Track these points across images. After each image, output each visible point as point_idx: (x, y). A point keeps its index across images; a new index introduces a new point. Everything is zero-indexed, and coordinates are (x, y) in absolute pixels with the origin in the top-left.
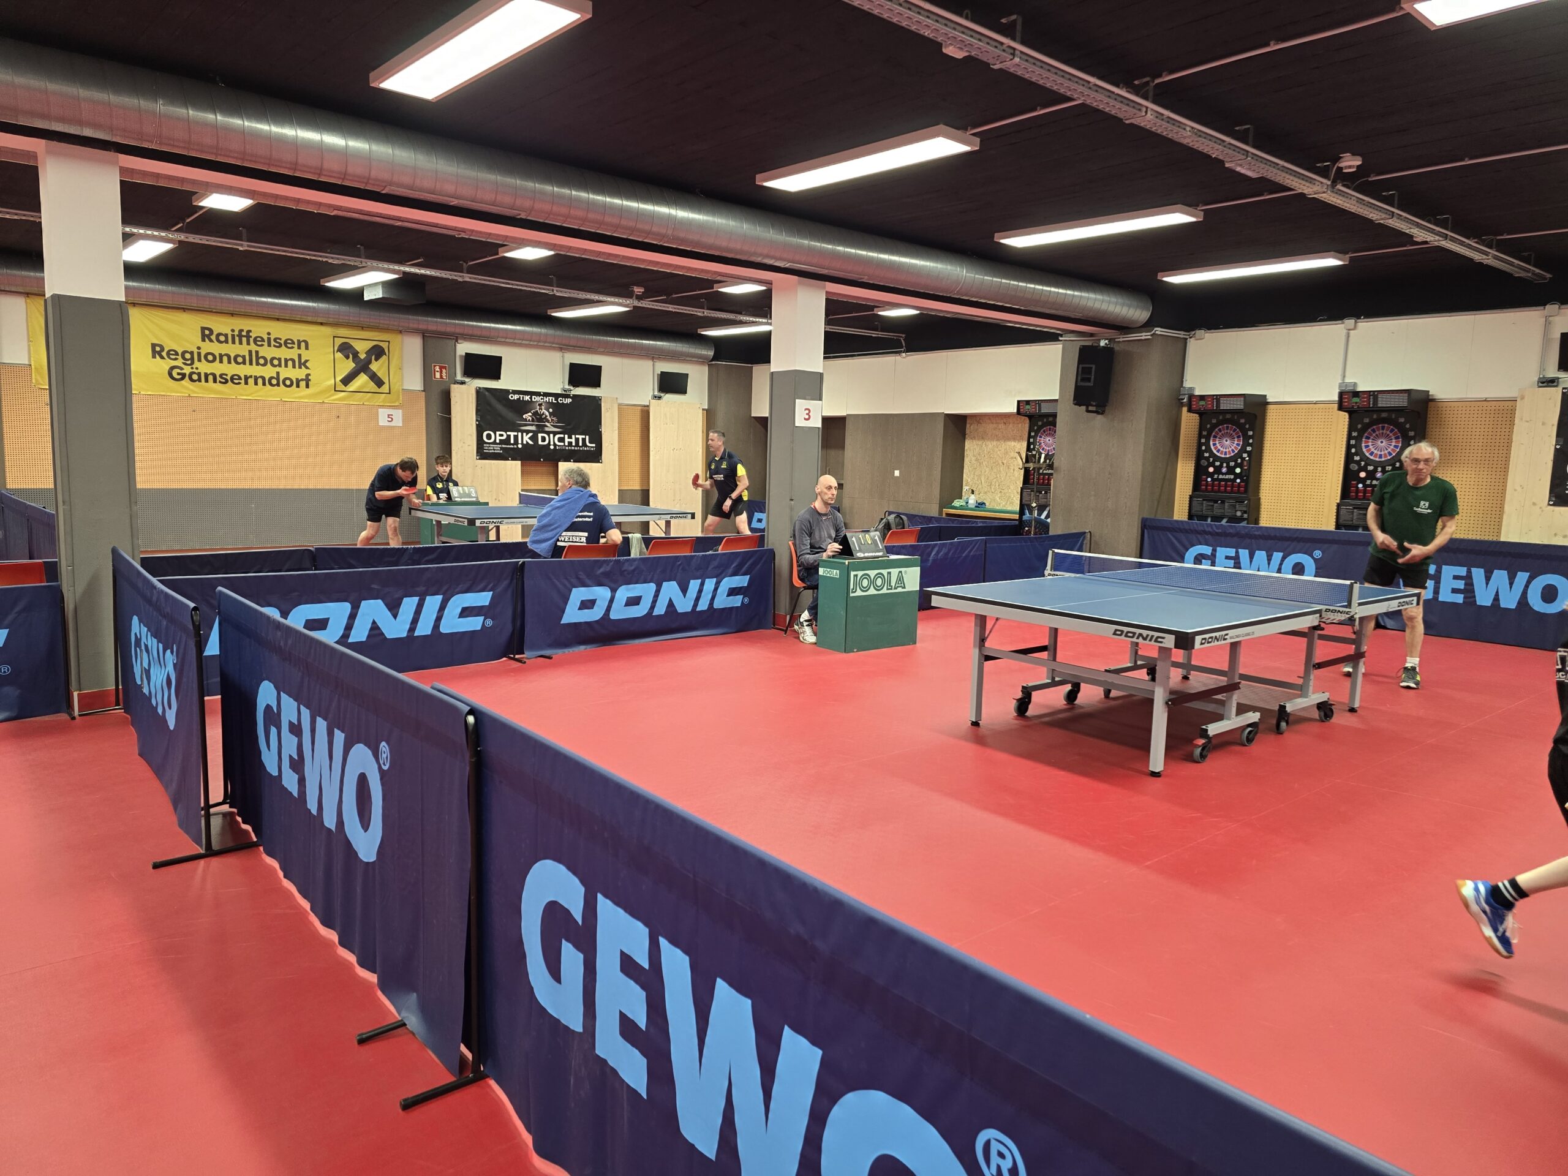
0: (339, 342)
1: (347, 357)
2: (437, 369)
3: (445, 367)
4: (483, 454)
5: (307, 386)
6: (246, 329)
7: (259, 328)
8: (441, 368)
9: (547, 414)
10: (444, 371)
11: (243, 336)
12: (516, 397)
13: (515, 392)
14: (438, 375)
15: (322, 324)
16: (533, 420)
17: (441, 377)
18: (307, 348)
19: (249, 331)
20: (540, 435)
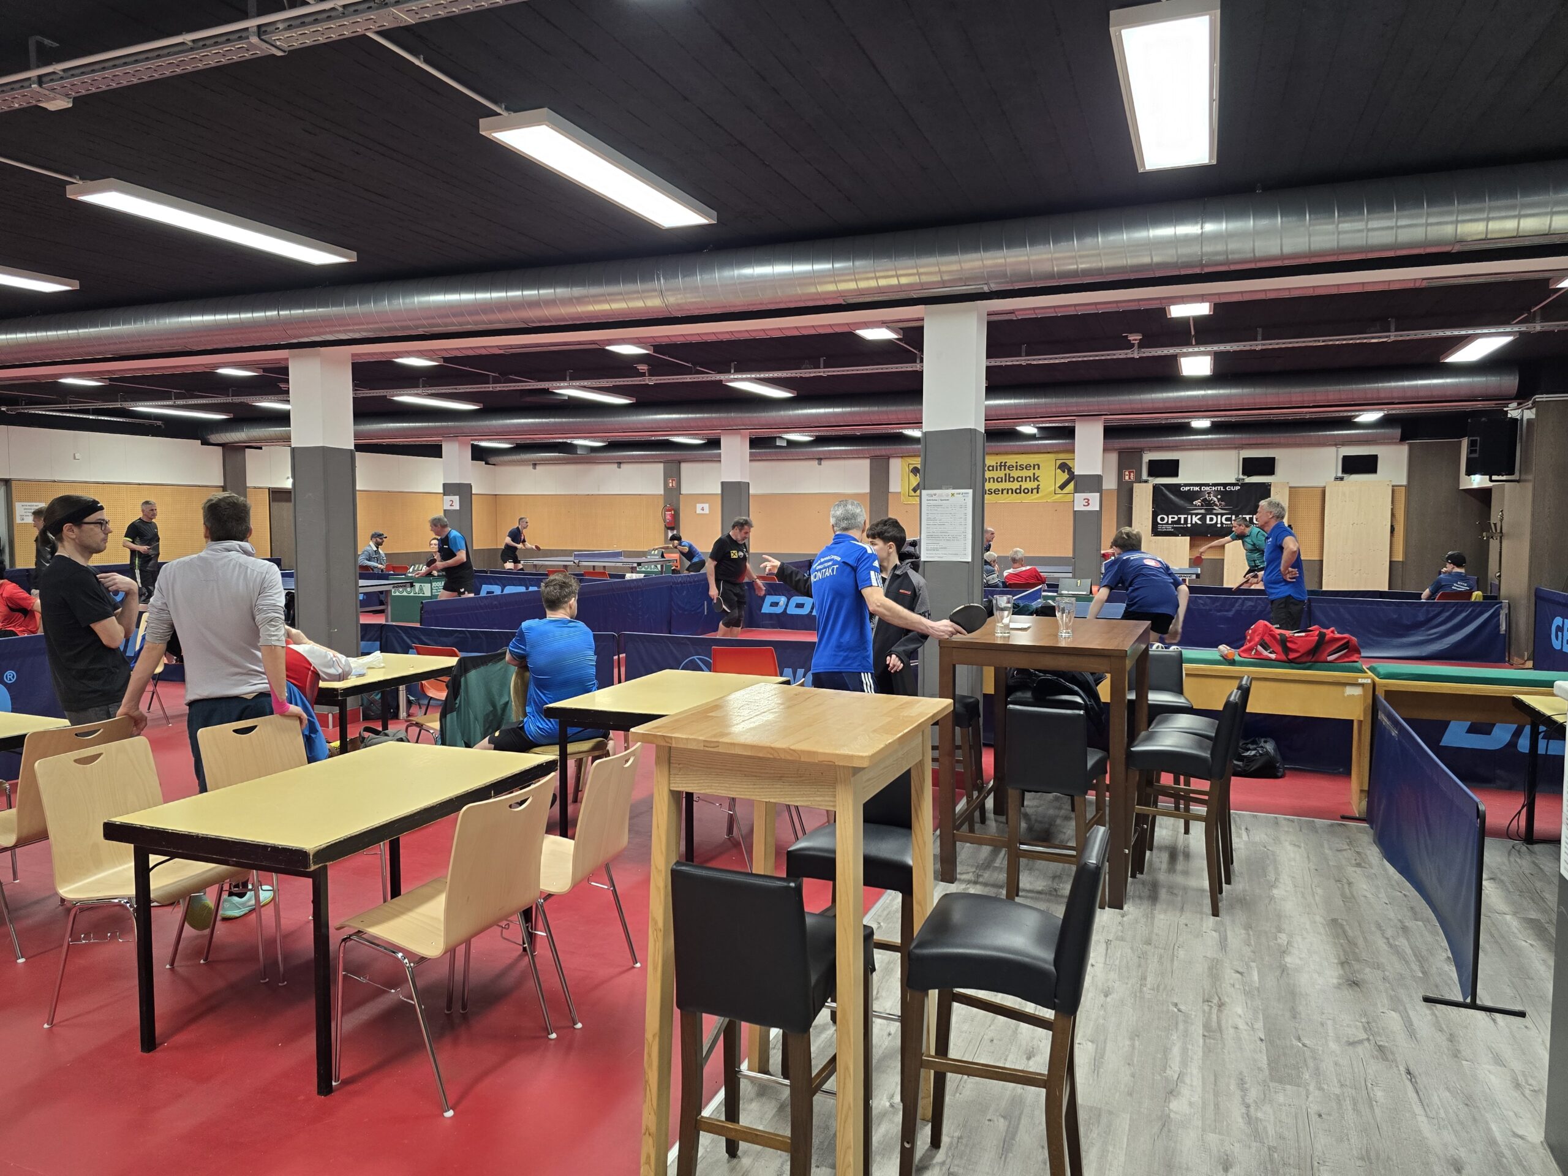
0: (1059, 462)
1: (1064, 472)
2: (1127, 473)
3: (1133, 472)
4: (1156, 532)
5: (1038, 493)
6: (1004, 461)
7: (1011, 460)
8: (1130, 473)
9: (1215, 499)
10: (1132, 474)
11: (1003, 466)
12: (1187, 489)
13: (1186, 485)
14: (1127, 478)
15: (1049, 453)
16: (1202, 505)
17: (1130, 478)
18: (1039, 469)
19: (1006, 462)
20: (1208, 517)
